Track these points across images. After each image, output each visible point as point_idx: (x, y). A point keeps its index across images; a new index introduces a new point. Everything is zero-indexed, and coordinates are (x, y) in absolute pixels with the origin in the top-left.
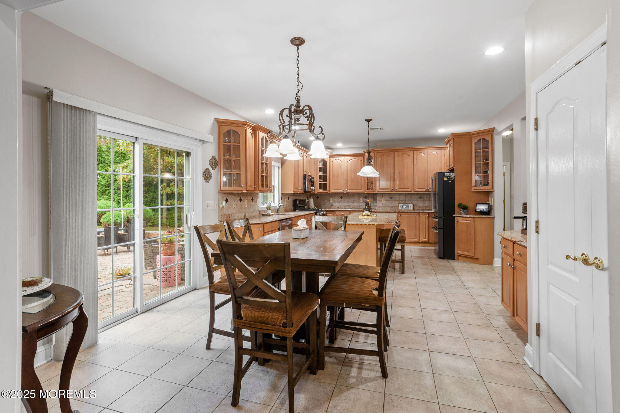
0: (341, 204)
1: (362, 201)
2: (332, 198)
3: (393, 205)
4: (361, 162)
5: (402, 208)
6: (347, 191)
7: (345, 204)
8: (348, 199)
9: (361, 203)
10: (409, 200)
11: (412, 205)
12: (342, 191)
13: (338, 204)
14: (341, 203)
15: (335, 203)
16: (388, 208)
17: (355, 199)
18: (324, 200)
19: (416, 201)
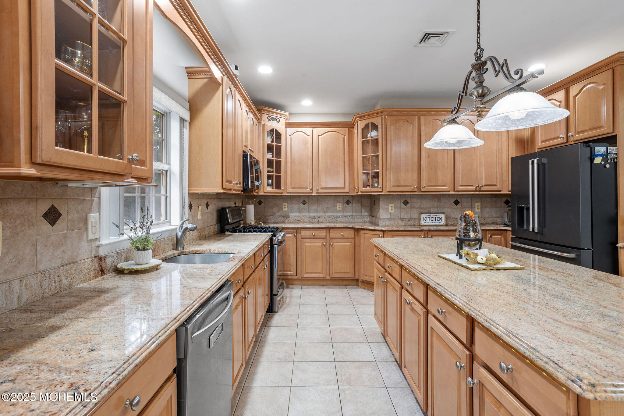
0: (304, 214)
1: (340, 209)
2: (286, 204)
3: (409, 216)
4: (344, 138)
5: (426, 222)
6: (318, 190)
7: (312, 214)
8: (316, 205)
9: (339, 212)
10: (437, 207)
11: (442, 216)
12: (308, 190)
13: (297, 214)
14: (303, 212)
15: (293, 213)
16: (401, 223)
17: (329, 205)
18: (272, 207)
19: (449, 210)
